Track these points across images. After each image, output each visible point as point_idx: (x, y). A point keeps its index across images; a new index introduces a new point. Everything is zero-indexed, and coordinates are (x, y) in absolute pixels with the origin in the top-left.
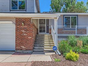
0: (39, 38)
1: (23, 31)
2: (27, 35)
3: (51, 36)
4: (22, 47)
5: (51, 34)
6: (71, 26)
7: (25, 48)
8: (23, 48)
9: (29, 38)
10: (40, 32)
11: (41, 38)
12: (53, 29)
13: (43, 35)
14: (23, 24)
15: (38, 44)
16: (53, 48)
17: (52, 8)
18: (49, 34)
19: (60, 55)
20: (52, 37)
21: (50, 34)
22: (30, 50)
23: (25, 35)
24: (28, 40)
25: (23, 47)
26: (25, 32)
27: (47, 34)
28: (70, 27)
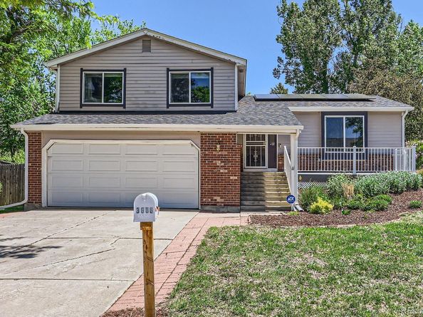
0: (250, 182)
1: (218, 163)
2: (226, 171)
3: (284, 175)
4: (215, 198)
5: (283, 170)
6: (345, 148)
7: (223, 200)
8: (218, 201)
9: (231, 178)
10: (248, 165)
11: (255, 181)
12: (289, 155)
13: (261, 174)
14: (218, 146)
15: (250, 195)
16: (288, 198)
17: (290, 55)
18: (276, 170)
19: (301, 211)
20: (286, 179)
21: (281, 169)
22: (234, 205)
23: (221, 171)
24: (229, 182)
25: (218, 199)
26: (223, 164)
27: (270, 169)
28: (343, 150)
